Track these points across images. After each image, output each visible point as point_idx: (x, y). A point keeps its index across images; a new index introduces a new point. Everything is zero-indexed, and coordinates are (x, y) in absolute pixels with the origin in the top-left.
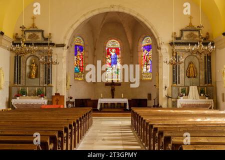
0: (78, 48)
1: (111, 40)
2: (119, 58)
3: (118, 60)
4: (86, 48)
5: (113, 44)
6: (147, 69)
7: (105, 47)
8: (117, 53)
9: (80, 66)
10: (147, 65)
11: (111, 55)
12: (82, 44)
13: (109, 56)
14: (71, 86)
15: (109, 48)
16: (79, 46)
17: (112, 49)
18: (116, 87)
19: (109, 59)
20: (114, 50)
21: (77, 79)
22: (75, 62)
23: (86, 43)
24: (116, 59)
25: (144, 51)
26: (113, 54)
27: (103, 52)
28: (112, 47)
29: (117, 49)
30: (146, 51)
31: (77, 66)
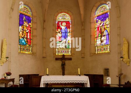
0: (24, 18)
1: (61, 13)
2: (69, 32)
3: (68, 34)
4: (35, 20)
5: (64, 17)
6: (102, 42)
7: (55, 20)
8: (68, 27)
9: (27, 38)
10: (101, 36)
11: (61, 29)
12: (29, 14)
13: (59, 30)
14: (7, 58)
15: (59, 22)
16: (26, 16)
17: (62, 22)
18: (67, 62)
19: (59, 32)
20: (64, 24)
21: (24, 52)
22: (21, 33)
23: (35, 14)
24: (66, 32)
25: (97, 22)
26: (63, 28)
27: (53, 25)
28: (62, 20)
29: (67, 23)
30: (99, 22)
31: (23, 38)
